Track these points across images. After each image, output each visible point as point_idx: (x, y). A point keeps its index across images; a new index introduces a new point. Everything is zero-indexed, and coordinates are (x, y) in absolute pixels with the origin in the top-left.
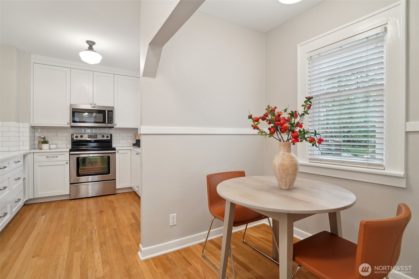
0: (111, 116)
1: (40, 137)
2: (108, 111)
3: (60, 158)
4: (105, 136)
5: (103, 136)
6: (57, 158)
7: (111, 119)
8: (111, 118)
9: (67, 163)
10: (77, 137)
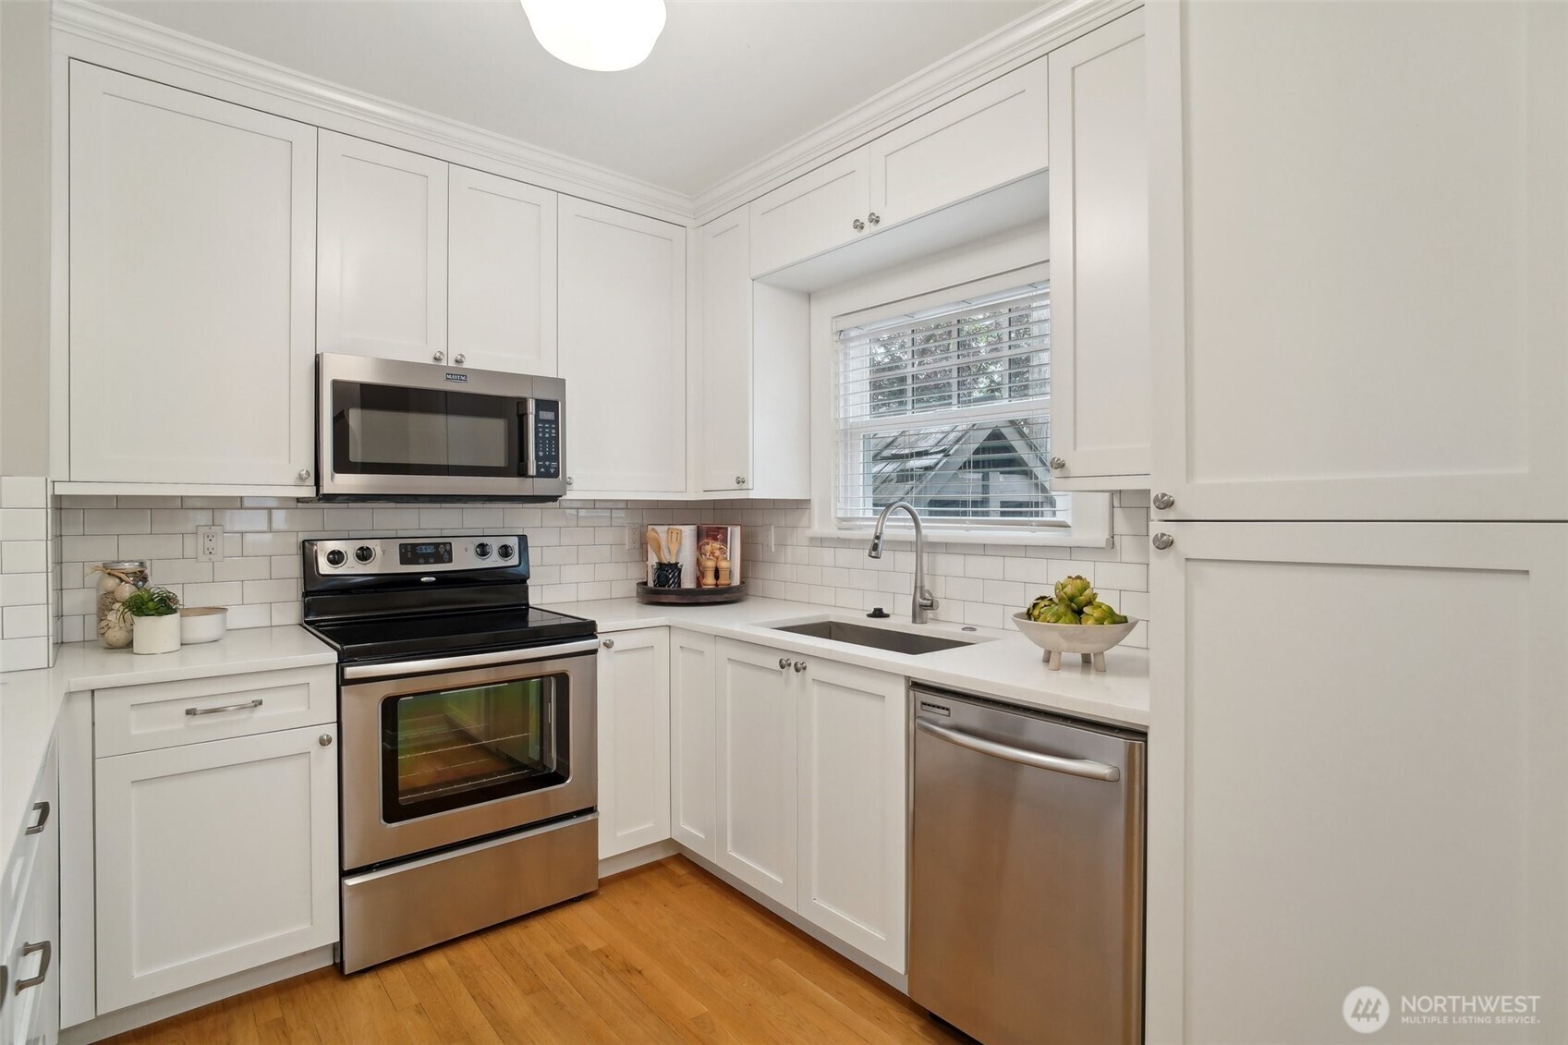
0: (550, 433)
1: (109, 570)
2: (542, 405)
3: (279, 708)
4: (495, 545)
5: (483, 551)
6: (260, 713)
7: (550, 451)
8: (550, 444)
9: (324, 742)
10: (336, 557)
